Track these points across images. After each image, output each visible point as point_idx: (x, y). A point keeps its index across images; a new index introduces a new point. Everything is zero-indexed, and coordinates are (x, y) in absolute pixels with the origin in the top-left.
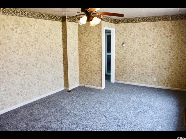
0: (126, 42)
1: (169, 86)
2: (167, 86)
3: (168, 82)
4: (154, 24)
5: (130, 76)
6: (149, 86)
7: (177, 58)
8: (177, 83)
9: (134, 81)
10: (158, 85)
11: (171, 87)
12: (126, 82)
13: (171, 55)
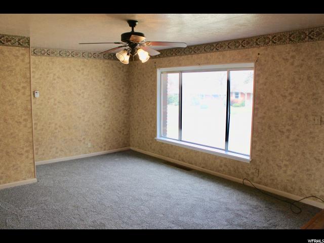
0: (39, 90)
1: (107, 149)
2: (105, 150)
3: (105, 144)
4: (83, 62)
5: (51, 148)
6: (82, 156)
7: (113, 109)
8: (115, 143)
9: (58, 155)
10: (95, 152)
11: (110, 149)
12: (45, 161)
13: (106, 105)
